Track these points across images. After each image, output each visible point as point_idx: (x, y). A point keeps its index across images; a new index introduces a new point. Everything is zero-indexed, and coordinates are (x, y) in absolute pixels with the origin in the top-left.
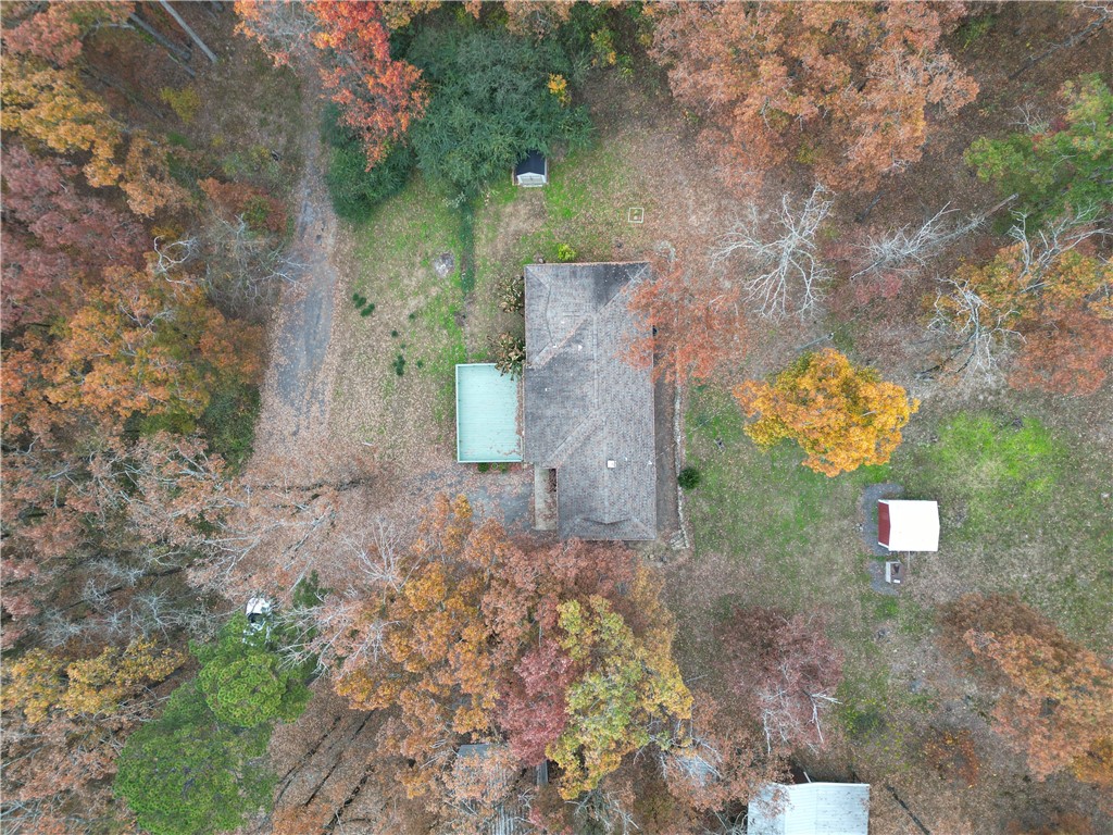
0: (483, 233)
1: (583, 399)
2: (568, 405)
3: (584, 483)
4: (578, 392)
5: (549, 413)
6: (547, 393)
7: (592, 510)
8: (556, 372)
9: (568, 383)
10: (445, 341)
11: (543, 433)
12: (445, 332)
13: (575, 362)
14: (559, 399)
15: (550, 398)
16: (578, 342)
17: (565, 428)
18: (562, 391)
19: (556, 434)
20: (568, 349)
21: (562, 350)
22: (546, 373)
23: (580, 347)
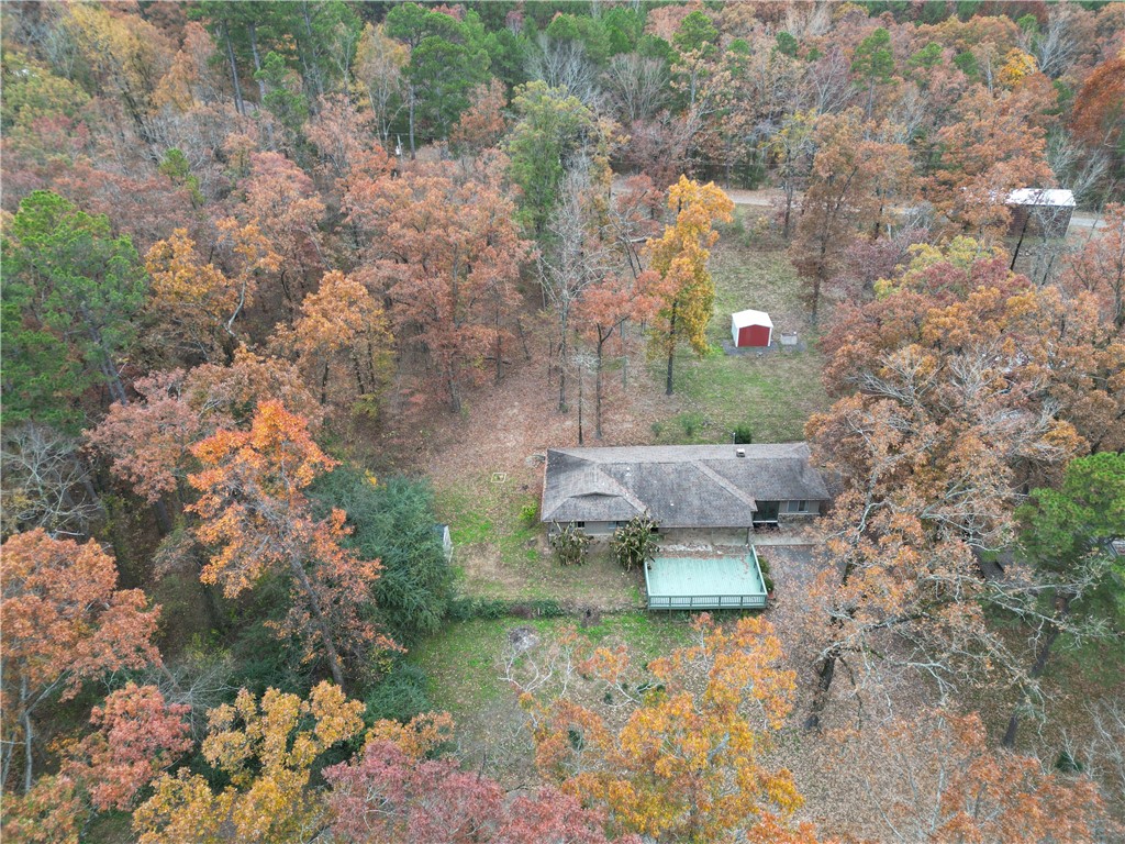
0: (493, 594)
1: (679, 472)
2: (685, 484)
3: (765, 476)
4: (672, 476)
5: (696, 502)
6: (675, 504)
7: (790, 469)
8: (653, 495)
9: (664, 485)
10: (618, 638)
11: (718, 508)
12: (606, 638)
13: (643, 479)
14: (681, 493)
15: (680, 501)
16: (623, 476)
17: (710, 488)
18: (672, 490)
19: (719, 497)
20: (630, 485)
21: (631, 490)
22: (655, 505)
23: (628, 475)
